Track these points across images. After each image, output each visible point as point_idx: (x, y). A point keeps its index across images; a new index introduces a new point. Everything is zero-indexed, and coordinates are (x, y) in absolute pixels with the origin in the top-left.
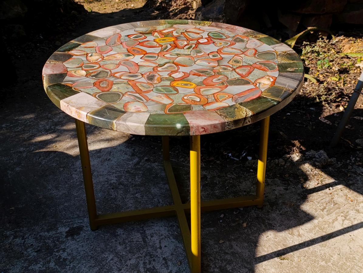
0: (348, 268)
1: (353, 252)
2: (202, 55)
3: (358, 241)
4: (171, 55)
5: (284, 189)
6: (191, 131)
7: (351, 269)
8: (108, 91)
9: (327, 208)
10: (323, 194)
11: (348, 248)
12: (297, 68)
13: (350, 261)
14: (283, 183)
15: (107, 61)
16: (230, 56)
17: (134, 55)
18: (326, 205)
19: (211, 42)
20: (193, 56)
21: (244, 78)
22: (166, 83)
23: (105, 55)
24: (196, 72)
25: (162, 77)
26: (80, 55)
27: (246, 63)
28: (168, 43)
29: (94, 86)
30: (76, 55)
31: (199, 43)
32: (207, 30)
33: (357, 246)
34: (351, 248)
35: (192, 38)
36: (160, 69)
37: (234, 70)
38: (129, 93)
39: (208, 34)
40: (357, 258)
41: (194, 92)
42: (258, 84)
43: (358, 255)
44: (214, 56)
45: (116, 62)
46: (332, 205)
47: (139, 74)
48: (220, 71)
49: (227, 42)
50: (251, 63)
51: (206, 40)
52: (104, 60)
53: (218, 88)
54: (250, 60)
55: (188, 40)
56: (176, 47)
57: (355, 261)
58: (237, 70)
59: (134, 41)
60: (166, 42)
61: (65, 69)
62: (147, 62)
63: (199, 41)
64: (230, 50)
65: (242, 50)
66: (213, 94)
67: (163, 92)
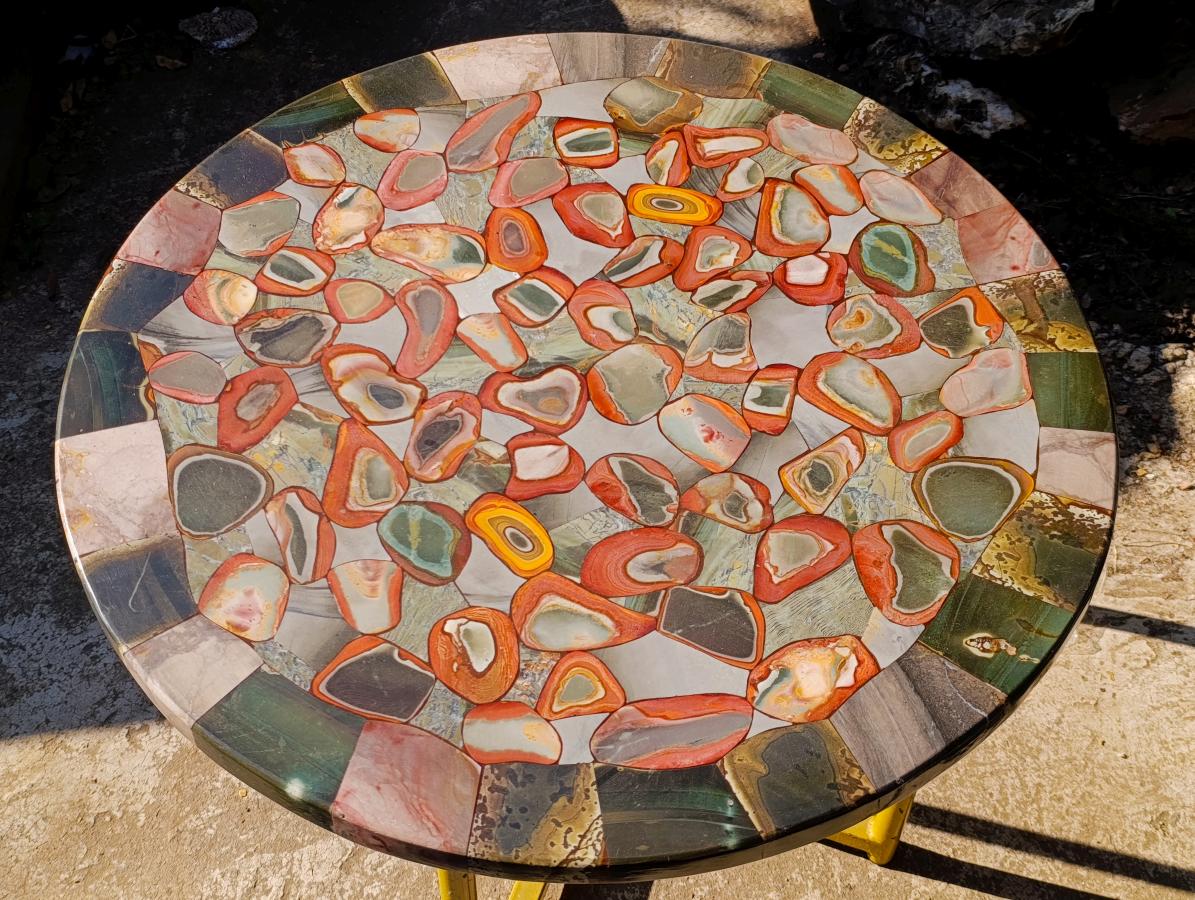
0: (984, 765)
1: (1053, 735)
2: (723, 370)
3: (1105, 718)
4: (616, 319)
7: (992, 773)
8: (238, 452)
9: (1135, 573)
11: (1055, 715)
12: (1013, 652)
13: (1014, 751)
15: (373, 257)
16: (823, 427)
17: (488, 261)
18: (1143, 562)
19: (833, 291)
20: (688, 363)
21: (753, 604)
22: (462, 494)
23: (392, 217)
24: (618, 471)
25: (479, 445)
26: (311, 184)
27: (847, 504)
28: (668, 231)
29: (217, 401)
30: (301, 180)
31: (778, 281)
32: (882, 199)
33: (1086, 728)
34: (1059, 722)
35: (783, 232)
36: (507, 393)
37: (768, 526)
38: (292, 499)
39: (865, 229)
40: (1043, 758)
41: (505, 607)
42: (774, 674)
43: (1056, 752)
44: (765, 398)
45: (398, 279)
46: (1160, 576)
47: (416, 392)
48: (711, 510)
49: (892, 321)
50: (865, 519)
51: (824, 268)
52: (366, 250)
53: (608, 622)
54: (880, 494)
55: (752, 242)
56: (672, 273)
57: (1028, 759)
58: (774, 538)
59: (558, 164)
60: (663, 221)
61: (203, 253)
62: (501, 326)
63: (791, 264)
64: (860, 379)
65: (906, 401)
66: (564, 654)
67: (408, 545)
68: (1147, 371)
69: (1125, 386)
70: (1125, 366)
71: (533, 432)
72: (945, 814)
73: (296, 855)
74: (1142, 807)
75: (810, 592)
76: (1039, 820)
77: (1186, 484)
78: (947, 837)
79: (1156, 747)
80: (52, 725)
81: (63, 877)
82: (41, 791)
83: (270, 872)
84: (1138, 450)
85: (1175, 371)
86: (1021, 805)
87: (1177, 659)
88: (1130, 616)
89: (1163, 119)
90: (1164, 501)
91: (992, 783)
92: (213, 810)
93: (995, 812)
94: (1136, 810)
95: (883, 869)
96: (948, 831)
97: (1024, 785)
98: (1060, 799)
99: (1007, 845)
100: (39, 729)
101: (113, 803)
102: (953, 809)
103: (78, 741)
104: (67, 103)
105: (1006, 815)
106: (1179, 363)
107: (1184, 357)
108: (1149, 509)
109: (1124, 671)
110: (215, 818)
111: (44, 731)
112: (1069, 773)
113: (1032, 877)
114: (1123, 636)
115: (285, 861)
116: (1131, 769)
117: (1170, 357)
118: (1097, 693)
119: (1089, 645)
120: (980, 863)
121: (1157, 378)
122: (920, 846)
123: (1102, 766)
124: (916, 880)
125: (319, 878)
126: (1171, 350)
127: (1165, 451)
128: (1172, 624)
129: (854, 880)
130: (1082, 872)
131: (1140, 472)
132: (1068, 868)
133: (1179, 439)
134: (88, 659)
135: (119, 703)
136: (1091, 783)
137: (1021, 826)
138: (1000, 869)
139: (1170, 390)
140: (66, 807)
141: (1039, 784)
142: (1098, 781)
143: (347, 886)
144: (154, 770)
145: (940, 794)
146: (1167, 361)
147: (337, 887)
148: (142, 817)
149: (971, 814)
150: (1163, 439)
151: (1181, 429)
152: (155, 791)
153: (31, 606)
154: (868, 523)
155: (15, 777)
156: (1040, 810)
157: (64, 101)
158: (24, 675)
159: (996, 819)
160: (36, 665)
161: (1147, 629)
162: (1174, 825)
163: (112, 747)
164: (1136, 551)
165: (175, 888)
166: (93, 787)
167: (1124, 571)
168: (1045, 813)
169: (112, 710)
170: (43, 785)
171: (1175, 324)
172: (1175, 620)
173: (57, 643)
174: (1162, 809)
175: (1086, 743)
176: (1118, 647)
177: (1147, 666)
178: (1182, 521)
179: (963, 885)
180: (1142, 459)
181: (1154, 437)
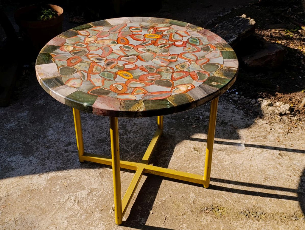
0: (227, 171)
2: (164, 55)
3: (253, 162)
4: (143, 49)
5: (240, 118)
6: (94, 111)
8: (71, 66)
9: (257, 138)
10: (263, 130)
11: (242, 162)
12: (220, 84)
13: (234, 168)
14: (243, 115)
15: (95, 43)
16: (183, 61)
17: (118, 43)
18: (258, 136)
19: (184, 45)
20: (157, 54)
21: (172, 81)
22: (115, 70)
23: (99, 39)
24: (145, 67)
25: (118, 65)
26: (83, 35)
27: (188, 69)
28: (152, 39)
29: (67, 60)
30: (81, 35)
31: (174, 44)
32: (192, 34)
33: (249, 164)
34: (243, 163)
35: (174, 39)
36: (122, 59)
37: (173, 72)
38: (82, 71)
39: (189, 38)
40: (240, 169)
41: (125, 83)
42: (176, 88)
43: (243, 168)
44: (172, 58)
45: (100, 46)
46: (262, 138)
47: (105, 59)
48: (163, 71)
49: (195, 48)
50: (192, 70)
51: (182, 43)
52: (94, 43)
53: (144, 84)
54: (194, 68)
55: (168, 40)
56: (153, 44)
57: (237, 170)
58: (174, 74)
59: (131, 32)
60: (151, 38)
61: (63, 44)
62: (121, 51)
63: (176, 43)
64: (190, 55)
65: (198, 58)
66: (136, 88)
67: (105, 76)
68: (255, 104)
69: (251, 107)
70: (251, 103)
71: (128, 63)
72: (220, 179)
73: (77, 193)
74: (262, 176)
75: (182, 79)
76: (240, 180)
77: (265, 123)
78: (221, 183)
79: (264, 166)
80: (22, 174)
81: (24, 200)
82: (20, 186)
83: (72, 196)
84: (255, 118)
85: (261, 103)
86: (236, 177)
87: (267, 152)
88: (256, 145)
89: (253, 60)
90: (261, 126)
91: (230, 174)
92: (58, 187)
93: (231, 179)
94: (261, 177)
95: (207, 189)
96: (221, 182)
97: (236, 174)
98: (244, 176)
99: (234, 184)
100: (19, 175)
101: (36, 187)
102: (221, 179)
103: (28, 177)
104: (24, 73)
105: (233, 179)
106: (261, 101)
107: (263, 100)
108: (258, 128)
109: (256, 154)
110: (59, 188)
111: (20, 175)
112: (246, 171)
113: (239, 189)
114: (255, 148)
115: (75, 195)
116: (259, 170)
117: (259, 100)
118: (250, 158)
119: (248, 150)
120: (228, 187)
121: (257, 105)
122: (215, 185)
123: (253, 170)
124: (214, 191)
125: (83, 197)
126: (259, 99)
127: (261, 118)
128: (265, 146)
129: (201, 191)
130: (250, 188)
131: (256, 122)
132: (247, 187)
133: (263, 116)
134: (30, 163)
135: (37, 170)
136: (251, 173)
137: (237, 181)
138: (233, 188)
139: (260, 107)
140: (25, 188)
141: (240, 174)
142: (252, 172)
143: (89, 198)
144: (45, 181)
145: (219, 176)
146: (259, 101)
147: (87, 198)
148: (42, 189)
149: (225, 179)
150: (260, 116)
151: (263, 114)
152: (45, 185)
153: (17, 154)
154: (192, 71)
155: (13, 183)
156: (240, 178)
157: (23, 73)
158: (15, 166)
159: (231, 180)
160: (18, 164)
161: (260, 147)
162: (269, 179)
163: (35, 177)
164: (257, 135)
165: (50, 201)
166: (31, 184)
167: (254, 138)
168: (241, 178)
169: (35, 171)
170: (20, 184)
171: (260, 95)
172: (266, 145)
173: (23, 160)
174: (266, 176)
175: (249, 166)
176: (254, 150)
177: (261, 153)
178: (265, 129)
179: (225, 191)
180: (256, 119)
181: (258, 116)
